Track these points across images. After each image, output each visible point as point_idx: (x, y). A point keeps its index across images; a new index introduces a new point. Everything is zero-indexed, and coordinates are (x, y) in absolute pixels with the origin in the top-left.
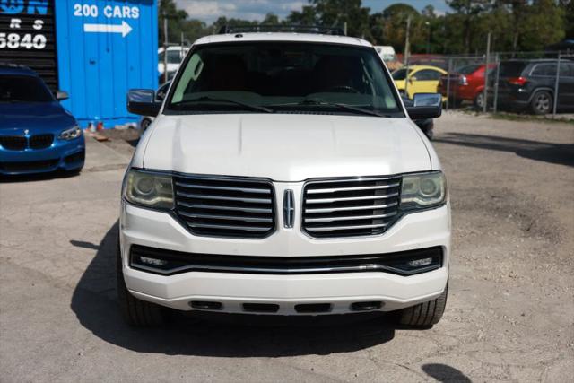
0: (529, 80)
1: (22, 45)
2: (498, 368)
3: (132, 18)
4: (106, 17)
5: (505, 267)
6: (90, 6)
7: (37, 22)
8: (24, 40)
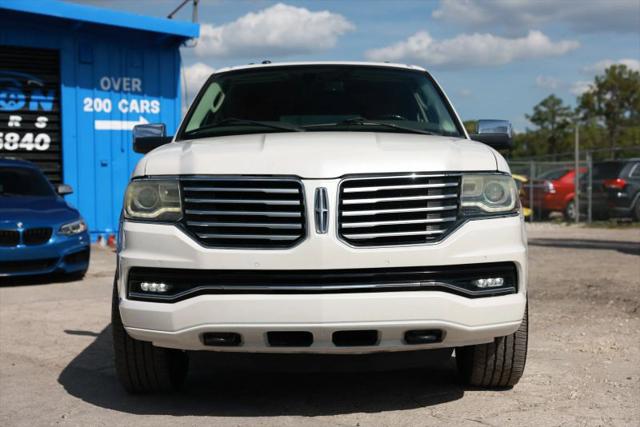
0: (630, 183)
1: (22, 146)
2: (596, 421)
3: (152, 114)
4: (121, 113)
5: (604, 342)
6: (102, 99)
7: (40, 119)
8: (24, 140)
